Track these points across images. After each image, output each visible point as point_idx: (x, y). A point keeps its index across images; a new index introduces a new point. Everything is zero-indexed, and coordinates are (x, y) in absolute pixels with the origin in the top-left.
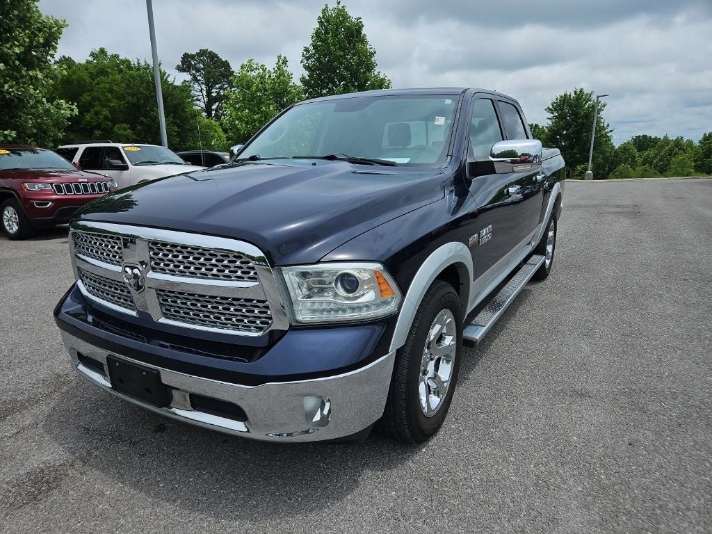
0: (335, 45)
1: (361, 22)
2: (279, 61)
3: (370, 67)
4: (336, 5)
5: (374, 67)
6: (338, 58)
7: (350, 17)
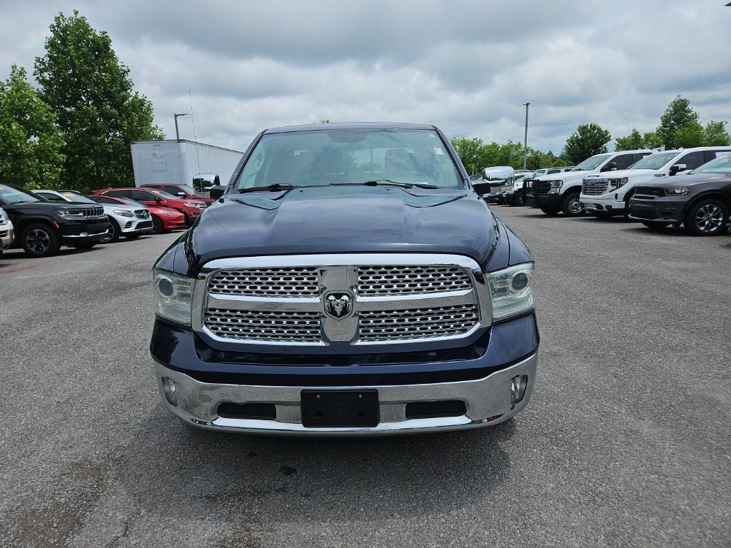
0: (79, 59)
1: (107, 36)
2: (14, 72)
3: (125, 86)
4: (73, 15)
5: (131, 86)
6: (85, 74)
7: (92, 30)
